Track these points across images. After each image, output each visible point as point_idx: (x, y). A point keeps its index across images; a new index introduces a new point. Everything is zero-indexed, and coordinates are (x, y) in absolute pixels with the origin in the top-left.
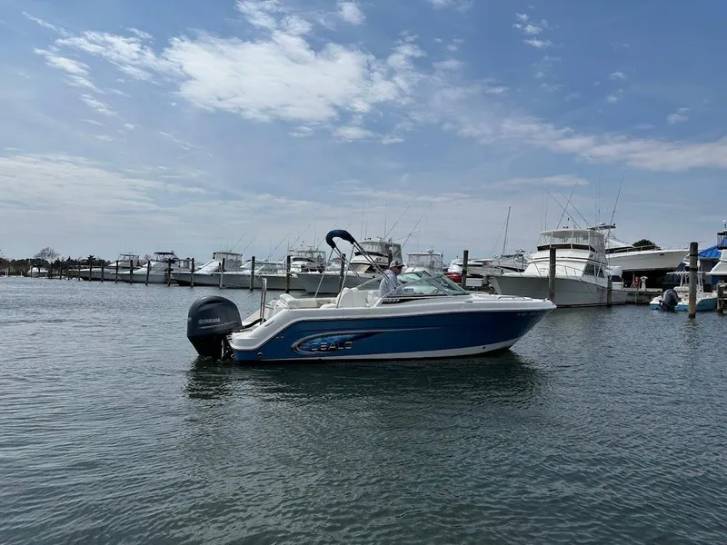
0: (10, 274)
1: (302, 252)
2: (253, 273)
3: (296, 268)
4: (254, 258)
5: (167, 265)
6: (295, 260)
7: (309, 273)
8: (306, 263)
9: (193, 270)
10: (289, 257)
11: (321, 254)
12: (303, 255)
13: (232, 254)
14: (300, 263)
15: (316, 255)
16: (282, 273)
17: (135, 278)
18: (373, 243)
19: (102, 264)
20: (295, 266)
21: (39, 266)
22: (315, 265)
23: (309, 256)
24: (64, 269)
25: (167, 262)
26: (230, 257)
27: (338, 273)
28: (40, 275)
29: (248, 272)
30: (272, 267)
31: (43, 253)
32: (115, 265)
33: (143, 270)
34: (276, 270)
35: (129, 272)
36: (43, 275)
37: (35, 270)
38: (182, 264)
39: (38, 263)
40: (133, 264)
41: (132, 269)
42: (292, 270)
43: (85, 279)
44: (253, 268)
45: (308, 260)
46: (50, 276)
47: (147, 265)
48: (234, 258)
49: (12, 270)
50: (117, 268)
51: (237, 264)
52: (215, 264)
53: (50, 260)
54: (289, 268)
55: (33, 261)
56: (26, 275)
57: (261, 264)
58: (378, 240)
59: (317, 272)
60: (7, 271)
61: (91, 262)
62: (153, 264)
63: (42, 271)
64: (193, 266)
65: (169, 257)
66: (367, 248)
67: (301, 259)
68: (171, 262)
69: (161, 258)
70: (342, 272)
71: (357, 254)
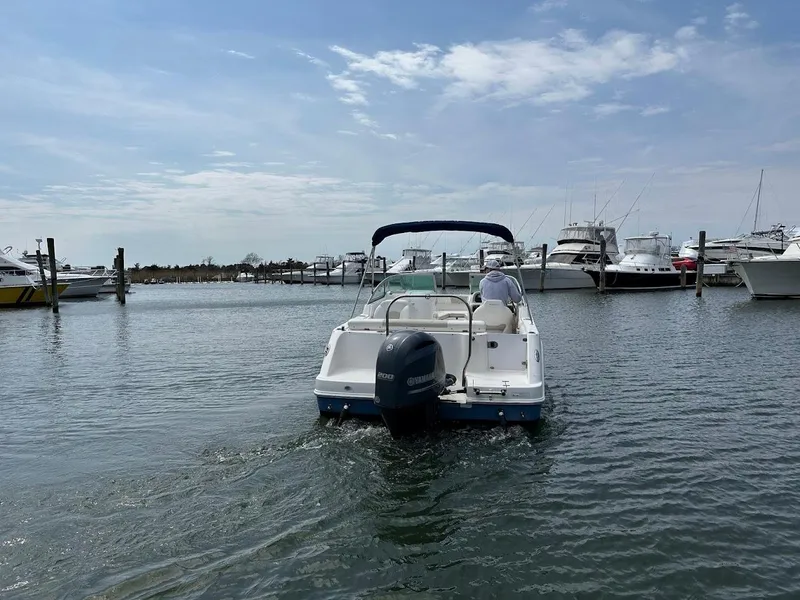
0: (222, 280)
1: (496, 244)
2: (444, 270)
4: (444, 254)
5: (359, 266)
6: (489, 253)
7: (505, 267)
8: (500, 256)
9: (385, 270)
10: (482, 252)
11: (519, 245)
12: (499, 248)
13: (421, 251)
15: (512, 247)
16: (475, 269)
17: (331, 280)
18: (579, 229)
19: (301, 266)
21: (246, 272)
22: (511, 259)
23: (504, 248)
24: (268, 273)
25: (359, 262)
26: (420, 254)
27: (539, 266)
28: (247, 280)
29: (439, 269)
30: (464, 263)
31: (248, 259)
32: (313, 267)
33: (337, 271)
34: (469, 266)
35: (325, 274)
36: (250, 280)
37: (243, 275)
38: (373, 264)
39: (244, 267)
40: (329, 266)
41: (328, 270)
43: (287, 282)
44: (444, 266)
45: (504, 253)
46: (257, 280)
47: (341, 266)
48: (423, 255)
49: (224, 275)
50: (315, 270)
51: (426, 261)
52: (406, 262)
53: (256, 265)
55: (240, 266)
56: (235, 280)
57: (452, 260)
58: (586, 225)
59: (514, 267)
60: (219, 277)
61: (291, 265)
62: (346, 264)
63: (249, 276)
64: (385, 265)
65: (360, 257)
66: (572, 235)
67: (497, 252)
68: (363, 262)
69: (353, 258)
70: (544, 265)
71: (560, 243)
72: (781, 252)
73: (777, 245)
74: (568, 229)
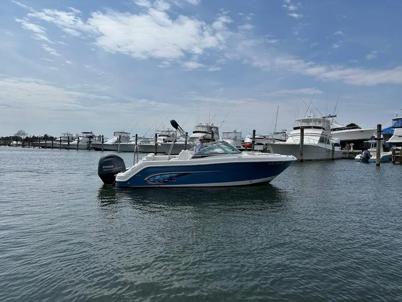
1: (164, 131)
2: (136, 143)
3: (160, 141)
4: (137, 135)
5: (88, 139)
6: (160, 136)
7: (168, 143)
8: (166, 138)
9: (103, 142)
10: (156, 135)
12: (164, 133)
13: (125, 133)
14: (162, 138)
15: (171, 133)
16: (153, 143)
17: (71, 147)
18: (203, 126)
19: (52, 139)
20: (160, 139)
21: (17, 140)
22: (170, 139)
23: (167, 134)
24: (31, 142)
25: (88, 137)
26: (123, 135)
27: (184, 143)
28: (17, 145)
29: (134, 143)
30: (147, 140)
31: (19, 133)
32: (59, 139)
33: (75, 142)
34: (149, 142)
35: (67, 143)
36: (19, 145)
37: (15, 142)
38: (97, 139)
39: (16, 138)
40: (70, 139)
41: (69, 141)
42: (158, 141)
43: (43, 147)
44: (136, 141)
45: (167, 136)
46: (23, 146)
47: (77, 139)
48: (126, 135)
49: (2, 143)
50: (61, 141)
51: (128, 139)
52: (115, 138)
53: (23, 137)
54: (156, 140)
55: (13, 137)
56: (9, 145)
57: (141, 138)
58: (205, 125)
61: (46, 138)
62: (80, 138)
63: (19, 143)
64: (103, 139)
65: (89, 135)
66: (200, 129)
67: (164, 136)
68: (91, 137)
69: (85, 135)
70: (186, 142)
71: (194, 132)
72: (285, 141)
73: (283, 138)
74: (198, 126)
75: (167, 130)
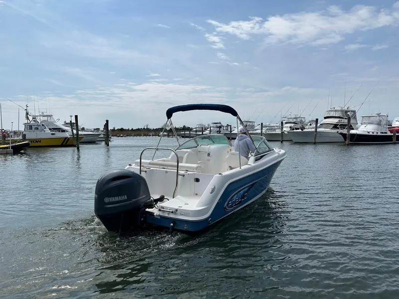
1: (291, 118)
2: (262, 132)
3: (286, 129)
4: (262, 124)
5: (218, 129)
6: (286, 123)
7: (295, 131)
8: (292, 125)
9: (231, 132)
10: (282, 123)
11: (303, 119)
12: (291, 120)
13: (250, 122)
14: (289, 125)
15: (299, 120)
16: (278, 131)
18: (336, 111)
19: (189, 129)
20: (287, 127)
21: (164, 131)
22: (298, 126)
23: (295, 120)
25: (218, 127)
26: (248, 124)
27: (313, 130)
28: (164, 136)
29: (259, 131)
30: (272, 128)
32: (195, 130)
33: (207, 132)
34: (275, 130)
35: (201, 133)
37: (162, 133)
38: (225, 128)
40: (203, 129)
41: (203, 131)
42: (284, 129)
43: (183, 137)
44: (262, 129)
45: (294, 123)
46: (168, 136)
47: (209, 129)
48: (251, 124)
49: (154, 133)
50: (196, 131)
51: (253, 127)
53: (168, 129)
54: (282, 128)
56: (159, 136)
57: (266, 126)
58: (340, 109)
59: (300, 130)
60: (151, 134)
61: (185, 129)
62: (211, 128)
63: (165, 133)
64: (231, 129)
65: (219, 125)
66: (332, 114)
67: (290, 123)
68: (220, 127)
69: (215, 125)
70: (316, 130)
71: (325, 118)
74: (329, 111)
75: (294, 116)
